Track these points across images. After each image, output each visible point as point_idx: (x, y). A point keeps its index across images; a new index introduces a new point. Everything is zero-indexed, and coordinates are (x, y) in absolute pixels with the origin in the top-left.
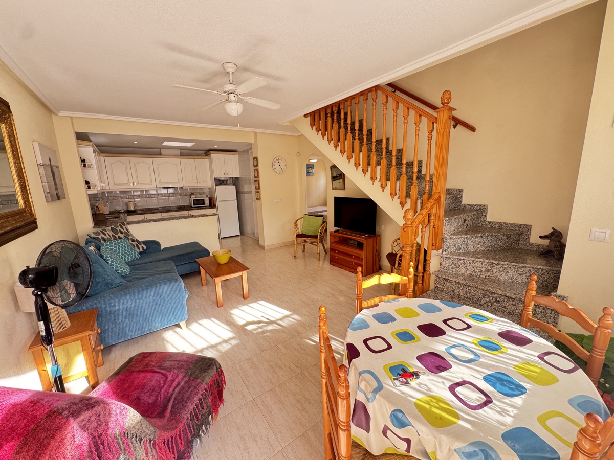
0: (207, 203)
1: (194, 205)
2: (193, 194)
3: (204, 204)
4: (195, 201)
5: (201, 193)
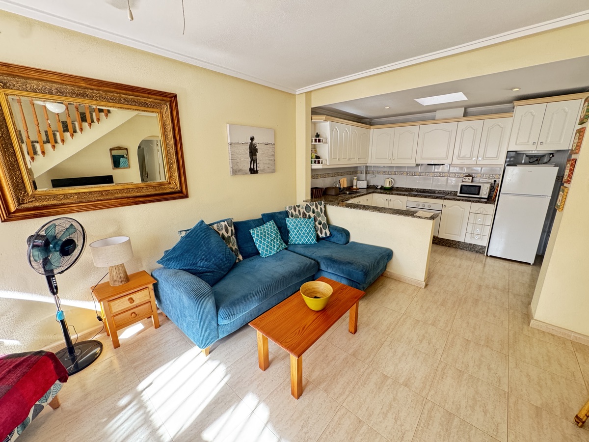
0: (484, 193)
1: (460, 193)
2: (469, 176)
3: (478, 194)
4: (463, 187)
5: (484, 175)
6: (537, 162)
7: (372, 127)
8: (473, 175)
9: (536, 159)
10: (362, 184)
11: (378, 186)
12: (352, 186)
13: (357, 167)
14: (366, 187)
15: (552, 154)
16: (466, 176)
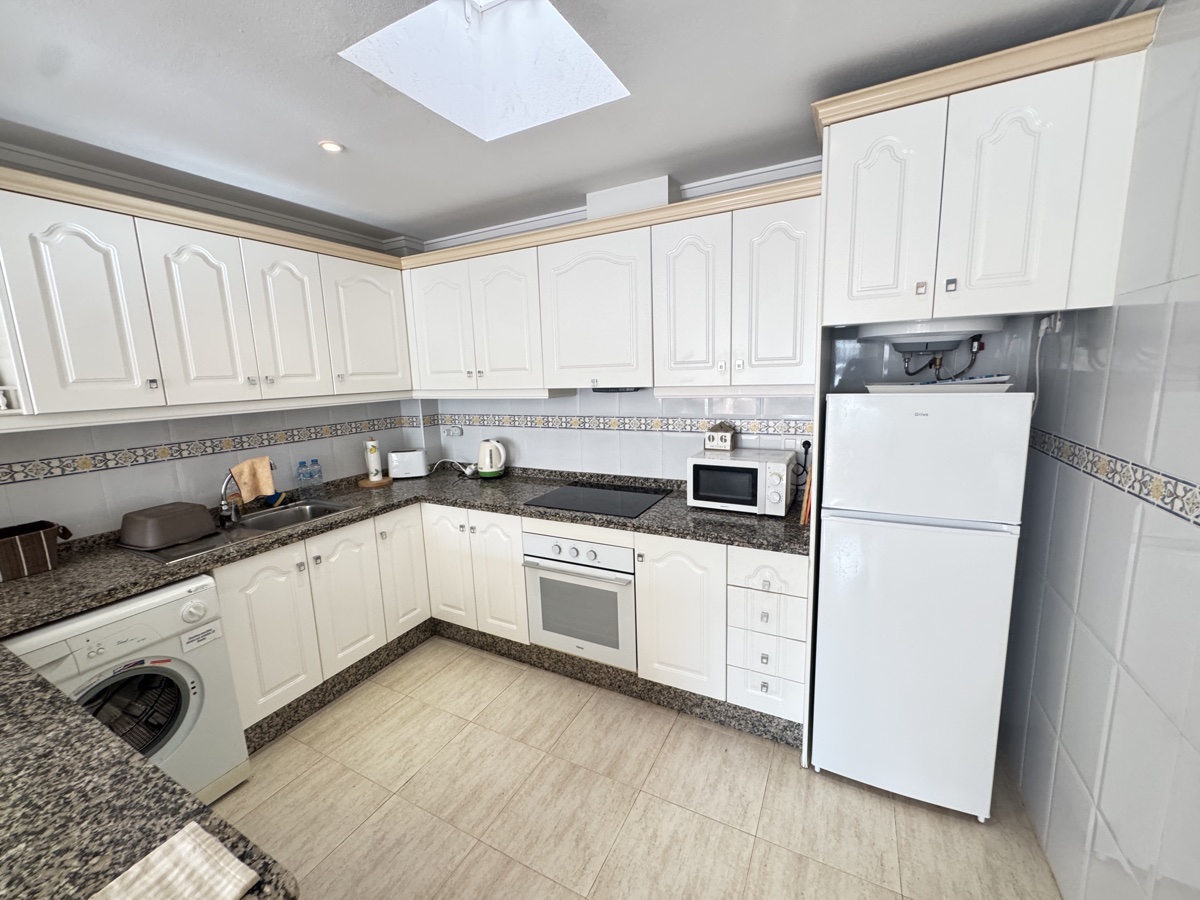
2: (722, 427)
3: (754, 503)
4: (702, 472)
5: (771, 423)
6: (933, 371)
7: (406, 261)
8: (738, 423)
9: (926, 360)
10: (409, 464)
11: (465, 466)
12: (366, 476)
13: (397, 403)
14: (422, 472)
15: (977, 337)
16: (714, 429)
